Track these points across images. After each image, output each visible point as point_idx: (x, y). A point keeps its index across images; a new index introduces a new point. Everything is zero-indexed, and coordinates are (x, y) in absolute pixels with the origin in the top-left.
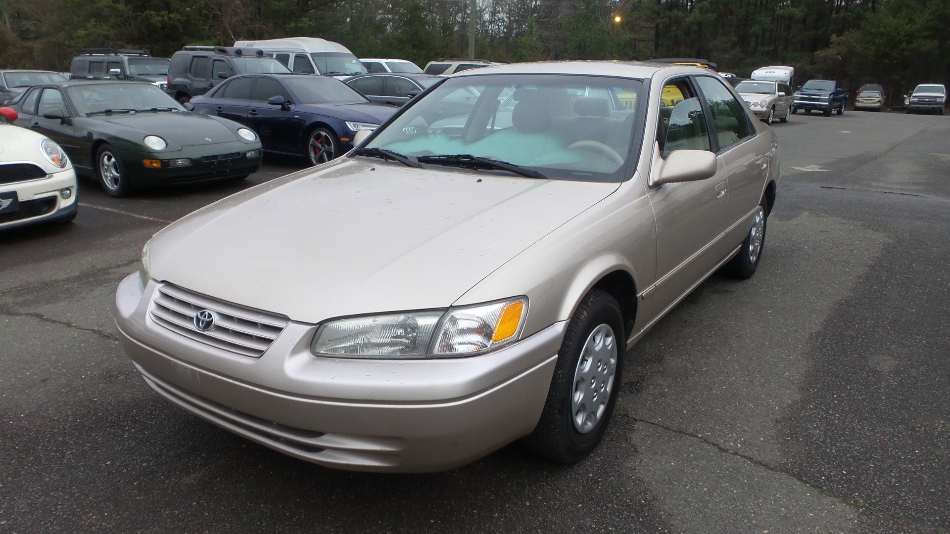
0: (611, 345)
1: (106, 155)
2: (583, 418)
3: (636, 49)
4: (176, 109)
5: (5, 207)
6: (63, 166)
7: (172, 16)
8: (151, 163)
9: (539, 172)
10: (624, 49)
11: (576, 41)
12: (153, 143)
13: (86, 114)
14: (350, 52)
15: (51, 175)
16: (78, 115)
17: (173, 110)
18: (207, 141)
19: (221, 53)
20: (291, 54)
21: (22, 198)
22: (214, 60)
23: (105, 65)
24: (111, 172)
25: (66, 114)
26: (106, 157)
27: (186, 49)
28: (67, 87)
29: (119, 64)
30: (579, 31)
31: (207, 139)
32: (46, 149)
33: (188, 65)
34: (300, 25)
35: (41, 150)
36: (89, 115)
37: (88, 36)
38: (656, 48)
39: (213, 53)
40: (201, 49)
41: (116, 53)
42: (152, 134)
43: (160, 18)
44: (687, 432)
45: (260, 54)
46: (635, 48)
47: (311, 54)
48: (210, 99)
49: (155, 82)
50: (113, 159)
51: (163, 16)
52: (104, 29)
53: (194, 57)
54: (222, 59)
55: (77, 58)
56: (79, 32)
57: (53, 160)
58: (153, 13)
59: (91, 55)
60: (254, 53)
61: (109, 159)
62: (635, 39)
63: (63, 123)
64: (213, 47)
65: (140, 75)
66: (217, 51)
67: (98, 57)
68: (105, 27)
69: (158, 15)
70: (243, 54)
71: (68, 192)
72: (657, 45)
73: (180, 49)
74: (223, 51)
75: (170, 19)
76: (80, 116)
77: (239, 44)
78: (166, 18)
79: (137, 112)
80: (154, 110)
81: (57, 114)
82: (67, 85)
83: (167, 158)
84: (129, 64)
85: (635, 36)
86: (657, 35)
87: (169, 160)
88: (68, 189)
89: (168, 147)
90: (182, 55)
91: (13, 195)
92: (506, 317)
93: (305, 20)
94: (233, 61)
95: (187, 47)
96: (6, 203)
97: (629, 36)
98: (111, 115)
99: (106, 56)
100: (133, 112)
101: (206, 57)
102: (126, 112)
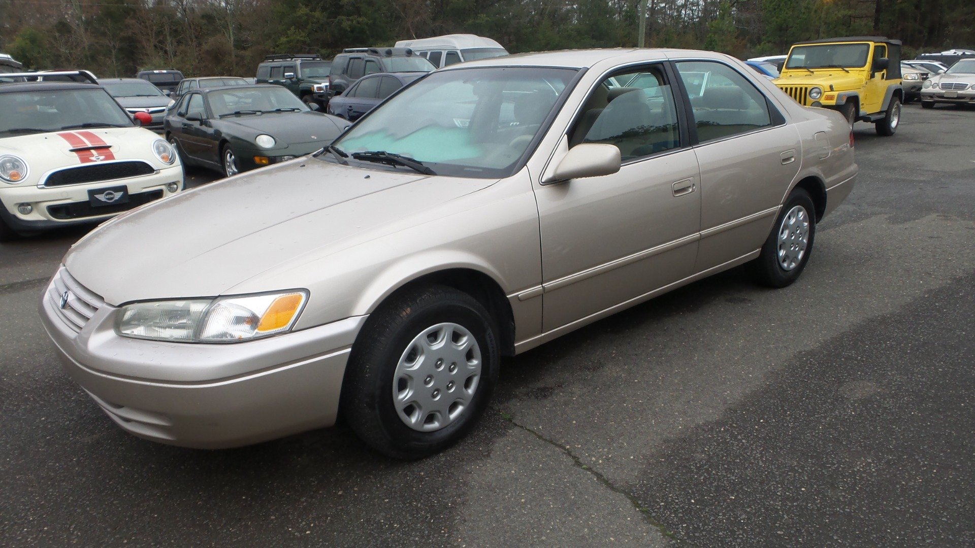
0: (465, 345)
1: (229, 152)
2: (419, 416)
3: (851, 28)
4: (298, 109)
5: (117, 198)
6: (172, 163)
7: (360, 19)
8: (261, 160)
9: (432, 169)
10: (835, 28)
11: (777, 22)
12: (263, 142)
13: (220, 116)
14: (503, 48)
15: (158, 171)
16: (213, 118)
17: (295, 110)
18: (313, 139)
19: (373, 54)
20: (443, 52)
21: (132, 191)
22: (367, 61)
23: (282, 69)
24: (232, 169)
25: (204, 117)
26: (229, 155)
27: (346, 52)
28: (209, 92)
29: (292, 68)
30: (781, 10)
31: (313, 137)
32: (158, 148)
33: (345, 67)
34: (477, 21)
35: (153, 149)
36: (222, 117)
37: (288, 42)
38: (876, 24)
39: (366, 54)
40: (358, 51)
41: (292, 58)
42: (262, 133)
43: (349, 23)
44: (558, 443)
45: (409, 53)
46: (849, 26)
47: (461, 51)
48: (344, 99)
49: (321, 84)
50: (233, 157)
51: (352, 21)
52: (301, 36)
53: (351, 59)
54: (373, 59)
55: (261, 65)
56: (281, 39)
57: (163, 158)
58: (344, 18)
59: (273, 61)
60: (404, 53)
61: (231, 157)
62: (850, 16)
63: (201, 124)
64: (367, 48)
65: (310, 77)
66: (370, 52)
67: (278, 63)
68: (303, 34)
69: (348, 20)
70: (393, 54)
71: (175, 186)
72: (877, 21)
73: (341, 52)
74: (375, 52)
75: (358, 23)
76: (215, 118)
77: (401, 45)
78: (354, 22)
79: (263, 113)
80: (279, 111)
81: (196, 117)
82: (208, 91)
83: (274, 155)
84: (302, 68)
85: (850, 12)
86: (878, 11)
87: (275, 157)
88: (175, 183)
89: (277, 144)
90: (341, 58)
91: (124, 188)
92: (275, 310)
93: (483, 16)
94: (383, 62)
95: (346, 49)
96: (118, 195)
97: (843, 13)
98: (240, 116)
99: (284, 61)
100: (260, 113)
101: (359, 58)
102: (254, 113)
